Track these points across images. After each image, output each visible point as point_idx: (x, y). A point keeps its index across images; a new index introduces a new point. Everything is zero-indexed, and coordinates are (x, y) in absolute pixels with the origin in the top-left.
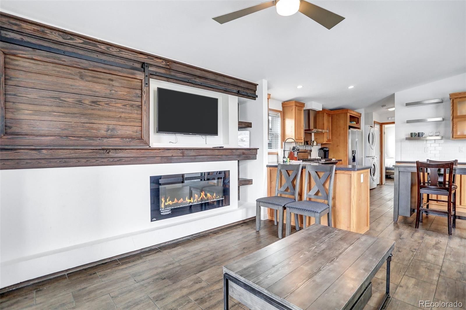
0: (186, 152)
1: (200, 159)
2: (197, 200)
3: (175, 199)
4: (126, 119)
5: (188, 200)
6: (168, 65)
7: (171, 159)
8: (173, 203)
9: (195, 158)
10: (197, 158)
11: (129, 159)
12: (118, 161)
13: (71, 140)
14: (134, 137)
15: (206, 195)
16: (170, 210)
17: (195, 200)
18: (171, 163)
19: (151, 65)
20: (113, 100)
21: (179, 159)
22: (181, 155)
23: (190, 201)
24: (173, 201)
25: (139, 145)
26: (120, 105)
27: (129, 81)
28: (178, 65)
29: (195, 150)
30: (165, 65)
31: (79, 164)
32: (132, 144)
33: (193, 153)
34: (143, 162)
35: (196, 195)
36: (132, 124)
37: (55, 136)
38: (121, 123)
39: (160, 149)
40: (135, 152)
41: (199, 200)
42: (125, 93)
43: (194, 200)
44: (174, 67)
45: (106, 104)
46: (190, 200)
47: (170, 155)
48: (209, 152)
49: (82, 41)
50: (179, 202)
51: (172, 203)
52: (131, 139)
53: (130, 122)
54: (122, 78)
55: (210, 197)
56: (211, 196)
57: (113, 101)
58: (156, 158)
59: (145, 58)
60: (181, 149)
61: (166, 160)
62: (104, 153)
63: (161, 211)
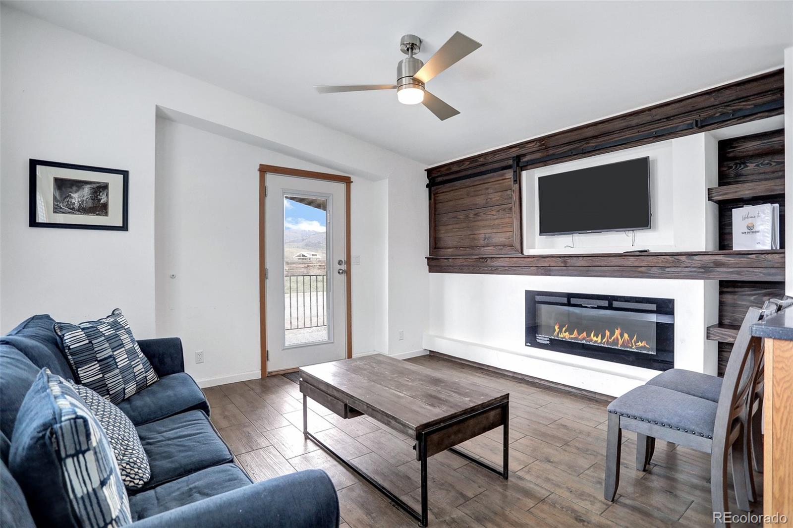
0: (569, 260)
1: (597, 271)
2: (608, 341)
3: (576, 331)
4: (499, 225)
5: (594, 337)
6: (544, 144)
7: (550, 270)
8: (571, 336)
9: (588, 271)
10: (593, 271)
11: (504, 268)
12: (495, 270)
13: (462, 250)
14: (506, 244)
15: (622, 335)
16: (548, 339)
17: (604, 340)
18: (550, 275)
19: (524, 155)
20: (489, 208)
21: (562, 270)
22: (563, 265)
23: (596, 340)
24: (571, 333)
25: (509, 253)
26: (494, 212)
27: (500, 184)
28: (557, 137)
29: (585, 258)
30: (540, 146)
31: (468, 271)
32: (503, 252)
33: (581, 262)
34: (518, 271)
35: (607, 331)
36: (504, 230)
37: (453, 248)
38: (495, 231)
39: (534, 257)
40: (508, 260)
41: (610, 340)
42: (498, 198)
43: (602, 339)
44: (552, 143)
45: (484, 214)
46: (597, 338)
47: (546, 264)
48: (615, 261)
49: (468, 163)
50: (580, 337)
51: (569, 336)
52: (502, 247)
53: (503, 227)
54: (494, 183)
55: (627, 340)
56: (629, 339)
57: (488, 210)
58: (532, 268)
59: (517, 150)
60: (562, 257)
61: (543, 272)
62: (483, 262)
63: (537, 337)
